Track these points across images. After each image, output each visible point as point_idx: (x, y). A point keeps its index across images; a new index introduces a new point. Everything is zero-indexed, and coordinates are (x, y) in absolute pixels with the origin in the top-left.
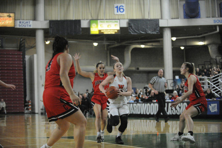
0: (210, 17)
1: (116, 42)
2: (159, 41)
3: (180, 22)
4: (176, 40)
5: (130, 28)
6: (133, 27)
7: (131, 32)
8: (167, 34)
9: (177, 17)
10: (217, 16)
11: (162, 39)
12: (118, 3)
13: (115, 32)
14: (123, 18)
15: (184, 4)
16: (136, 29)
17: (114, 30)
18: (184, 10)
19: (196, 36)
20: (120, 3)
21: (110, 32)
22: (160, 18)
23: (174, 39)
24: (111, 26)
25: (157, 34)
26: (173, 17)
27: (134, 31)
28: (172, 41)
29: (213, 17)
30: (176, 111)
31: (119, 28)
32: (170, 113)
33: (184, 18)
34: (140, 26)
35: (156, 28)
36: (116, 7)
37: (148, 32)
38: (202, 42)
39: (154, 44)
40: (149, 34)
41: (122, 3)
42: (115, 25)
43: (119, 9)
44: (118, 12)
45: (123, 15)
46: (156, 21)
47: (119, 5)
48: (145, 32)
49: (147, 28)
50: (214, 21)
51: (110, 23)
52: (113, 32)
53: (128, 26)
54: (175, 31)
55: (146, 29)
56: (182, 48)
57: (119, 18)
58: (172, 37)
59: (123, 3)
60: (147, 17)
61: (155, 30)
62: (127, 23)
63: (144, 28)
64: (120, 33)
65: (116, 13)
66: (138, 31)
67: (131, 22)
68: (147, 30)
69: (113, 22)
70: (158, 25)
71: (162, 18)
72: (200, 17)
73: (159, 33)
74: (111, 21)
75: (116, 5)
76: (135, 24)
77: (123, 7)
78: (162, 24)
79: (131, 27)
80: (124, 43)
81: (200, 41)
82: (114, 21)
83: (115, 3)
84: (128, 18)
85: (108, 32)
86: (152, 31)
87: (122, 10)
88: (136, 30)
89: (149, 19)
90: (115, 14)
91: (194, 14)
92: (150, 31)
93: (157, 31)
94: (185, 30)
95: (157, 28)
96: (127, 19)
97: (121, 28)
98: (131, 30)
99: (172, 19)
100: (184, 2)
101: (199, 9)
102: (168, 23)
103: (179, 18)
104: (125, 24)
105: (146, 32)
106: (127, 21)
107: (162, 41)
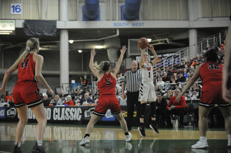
0: (110, 20)
1: (11, 44)
2: (56, 44)
3: (79, 25)
4: (74, 42)
5: (26, 29)
6: (29, 28)
7: (27, 33)
8: (64, 37)
9: (76, 19)
10: (117, 19)
11: (59, 42)
12: (15, 3)
13: (10, 33)
14: (19, 18)
15: (83, 6)
16: (32, 30)
17: (9, 30)
18: (83, 12)
19: (95, 40)
20: (17, 3)
21: (5, 32)
22: (58, 19)
23: (71, 42)
24: (6, 27)
25: (54, 35)
26: (72, 19)
27: (30, 32)
28: (69, 44)
29: (113, 20)
30: (70, 116)
31: (14, 29)
32: (63, 119)
33: (83, 20)
34: (36, 27)
35: (52, 30)
36: (12, 7)
37: (44, 34)
38: (101, 45)
39: (50, 46)
40: (45, 36)
41: (18, 3)
42: (11, 25)
43: (15, 9)
44: (14, 12)
45: (20, 15)
46: (54, 23)
47: (15, 5)
48: (41, 34)
49: (44, 29)
50: (114, 24)
51: (6, 24)
52: (8, 32)
53: (24, 27)
54: (73, 33)
55: (42, 31)
56: (80, 51)
57: (15, 18)
58: (69, 39)
59: (20, 3)
60: (44, 18)
61: (52, 32)
62: (23, 23)
63: (40, 30)
64: (15, 34)
65: (12, 13)
66: (35, 32)
67: (27, 23)
68: (44, 31)
69: (9, 23)
70: (55, 27)
71: (59, 20)
72: (99, 20)
73: (56, 35)
74: (6, 21)
75: (12, 5)
76: (31, 25)
77: (20, 6)
78: (59, 25)
79: (27, 27)
80: (18, 44)
81: (98, 45)
82: (9, 21)
83: (11, 3)
84: (25, 19)
85: (3, 32)
86: (49, 33)
87: (18, 10)
88: (32, 32)
89: (46, 20)
90: (10, 14)
91: (93, 16)
92: (46, 33)
93: (54, 33)
94: (83, 33)
95: (54, 29)
96: (23, 19)
97: (16, 29)
98: (27, 31)
99: (70, 20)
100: (84, 4)
101: (99, 12)
102: (65, 25)
103: (78, 20)
104: (20, 25)
105: (43, 34)
106: (23, 21)
107: (59, 43)
